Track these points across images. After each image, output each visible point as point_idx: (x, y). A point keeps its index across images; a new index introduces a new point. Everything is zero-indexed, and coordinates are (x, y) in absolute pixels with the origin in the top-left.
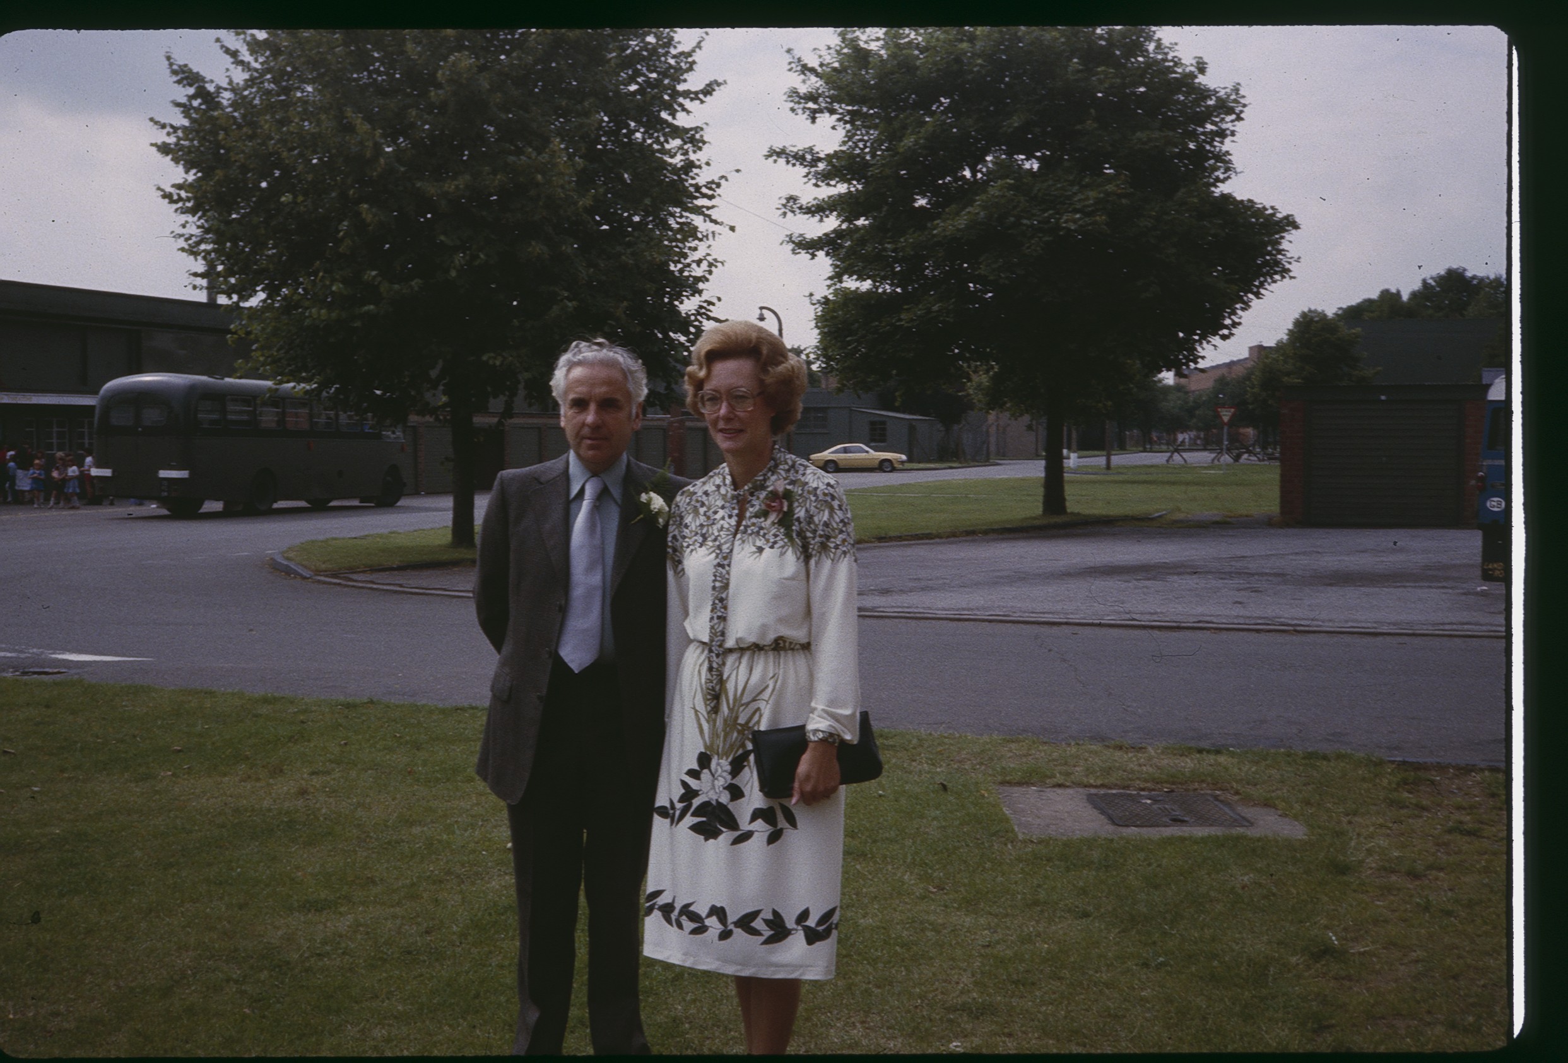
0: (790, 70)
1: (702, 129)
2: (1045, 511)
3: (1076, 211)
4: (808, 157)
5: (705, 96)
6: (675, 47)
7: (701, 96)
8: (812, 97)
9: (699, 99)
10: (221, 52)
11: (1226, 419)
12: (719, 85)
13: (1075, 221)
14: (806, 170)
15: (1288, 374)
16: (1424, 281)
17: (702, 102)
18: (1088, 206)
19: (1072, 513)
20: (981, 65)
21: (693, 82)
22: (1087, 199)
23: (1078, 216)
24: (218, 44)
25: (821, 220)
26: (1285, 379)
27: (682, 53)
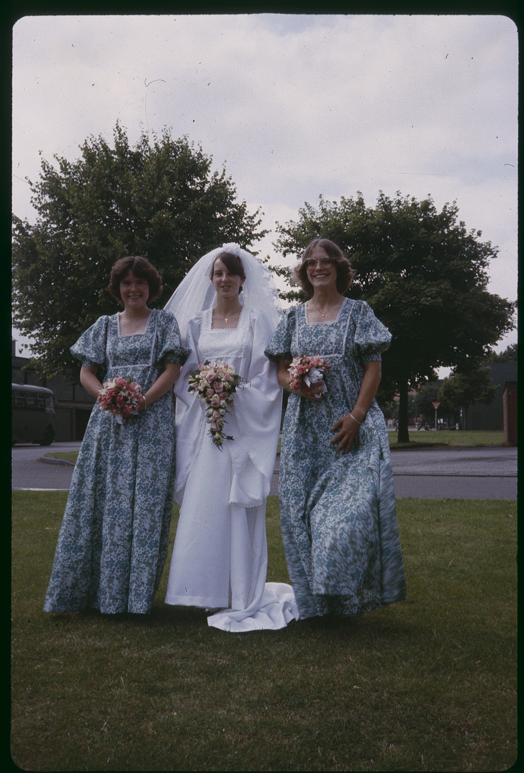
0: (276, 231)
1: (258, 253)
2: (399, 441)
3: (427, 297)
4: (287, 272)
5: (261, 237)
6: (246, 214)
7: (259, 237)
8: (286, 244)
9: (258, 238)
10: (33, 208)
11: (436, 408)
12: (267, 232)
13: (428, 301)
14: (286, 278)
15: (457, 388)
16: (508, 348)
17: (259, 240)
18: (433, 294)
19: (412, 442)
20: (378, 230)
21: (258, 230)
22: (432, 291)
23: (429, 299)
24: (32, 204)
25: (290, 301)
26: (456, 390)
27: (249, 217)
